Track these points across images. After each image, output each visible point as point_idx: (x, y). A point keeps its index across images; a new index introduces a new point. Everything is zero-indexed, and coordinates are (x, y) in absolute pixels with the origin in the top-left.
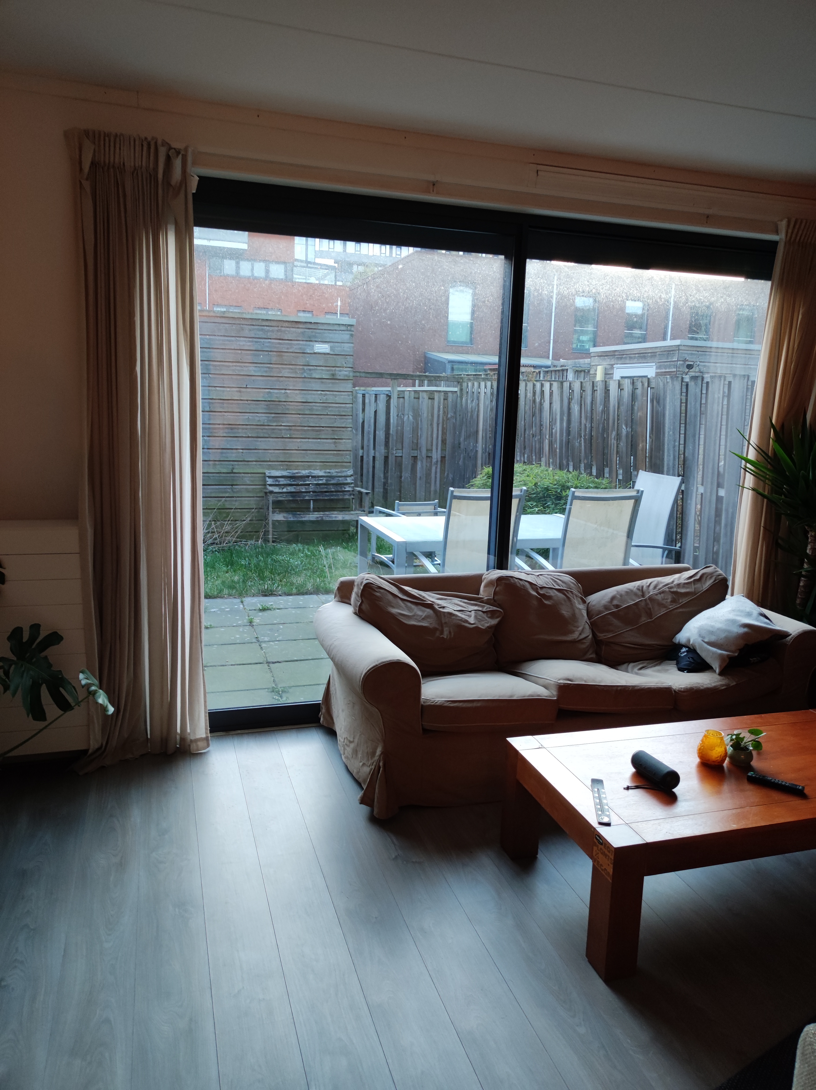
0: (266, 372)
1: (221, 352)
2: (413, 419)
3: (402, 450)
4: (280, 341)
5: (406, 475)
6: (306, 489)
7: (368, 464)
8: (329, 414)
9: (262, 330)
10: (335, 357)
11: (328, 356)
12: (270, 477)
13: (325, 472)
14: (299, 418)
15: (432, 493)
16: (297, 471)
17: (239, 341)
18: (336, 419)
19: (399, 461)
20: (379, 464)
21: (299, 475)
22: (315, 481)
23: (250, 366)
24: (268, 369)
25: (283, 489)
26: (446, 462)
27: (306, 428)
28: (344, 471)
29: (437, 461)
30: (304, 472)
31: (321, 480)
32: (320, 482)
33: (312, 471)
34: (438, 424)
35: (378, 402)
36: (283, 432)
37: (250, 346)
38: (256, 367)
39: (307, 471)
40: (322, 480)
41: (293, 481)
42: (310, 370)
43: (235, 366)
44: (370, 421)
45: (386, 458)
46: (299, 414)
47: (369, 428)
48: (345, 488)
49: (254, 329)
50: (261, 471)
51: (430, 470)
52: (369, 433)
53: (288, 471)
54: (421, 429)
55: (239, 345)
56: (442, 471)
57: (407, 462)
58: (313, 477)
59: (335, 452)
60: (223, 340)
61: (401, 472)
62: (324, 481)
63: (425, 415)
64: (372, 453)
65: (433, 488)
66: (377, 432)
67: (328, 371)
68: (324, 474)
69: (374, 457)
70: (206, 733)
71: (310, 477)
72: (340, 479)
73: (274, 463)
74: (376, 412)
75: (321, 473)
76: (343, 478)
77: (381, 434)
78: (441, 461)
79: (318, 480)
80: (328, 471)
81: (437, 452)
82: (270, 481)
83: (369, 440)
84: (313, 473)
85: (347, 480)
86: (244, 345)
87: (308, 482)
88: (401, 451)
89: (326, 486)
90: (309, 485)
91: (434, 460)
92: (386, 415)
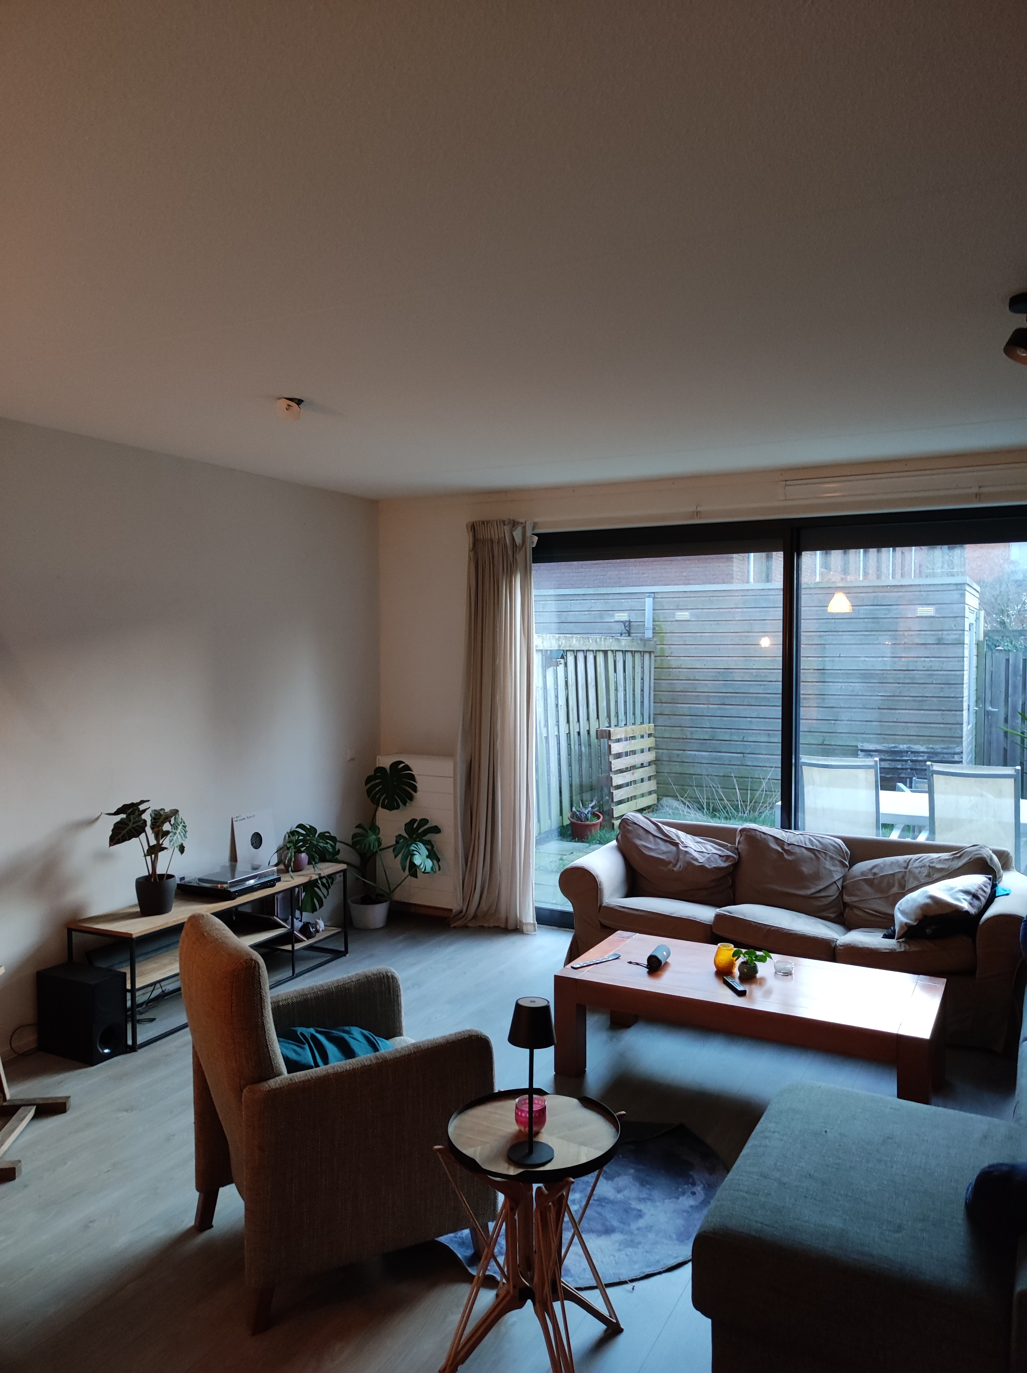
0: (860, 639)
6: (902, 765)
8: (934, 682)
10: (942, 619)
11: (933, 619)
12: (862, 751)
13: (928, 748)
14: (899, 687)
16: (893, 745)
18: (942, 688)
21: (896, 749)
22: (915, 757)
23: (844, 635)
24: (863, 637)
27: (906, 698)
28: (951, 748)
30: (903, 747)
31: (921, 756)
32: (920, 759)
33: (912, 746)
38: (850, 635)
39: (905, 746)
40: (923, 756)
41: (888, 756)
42: (911, 635)
43: (828, 635)
46: (899, 683)
50: (854, 744)
53: (883, 745)
58: (912, 752)
59: (942, 726)
62: (925, 758)
67: (933, 635)
68: (926, 750)
70: (534, 920)
71: (909, 753)
72: (946, 756)
73: (868, 736)
75: (922, 749)
76: (949, 755)
79: (918, 756)
80: (931, 746)
84: (912, 748)
85: (954, 757)
87: (905, 758)
90: (906, 761)
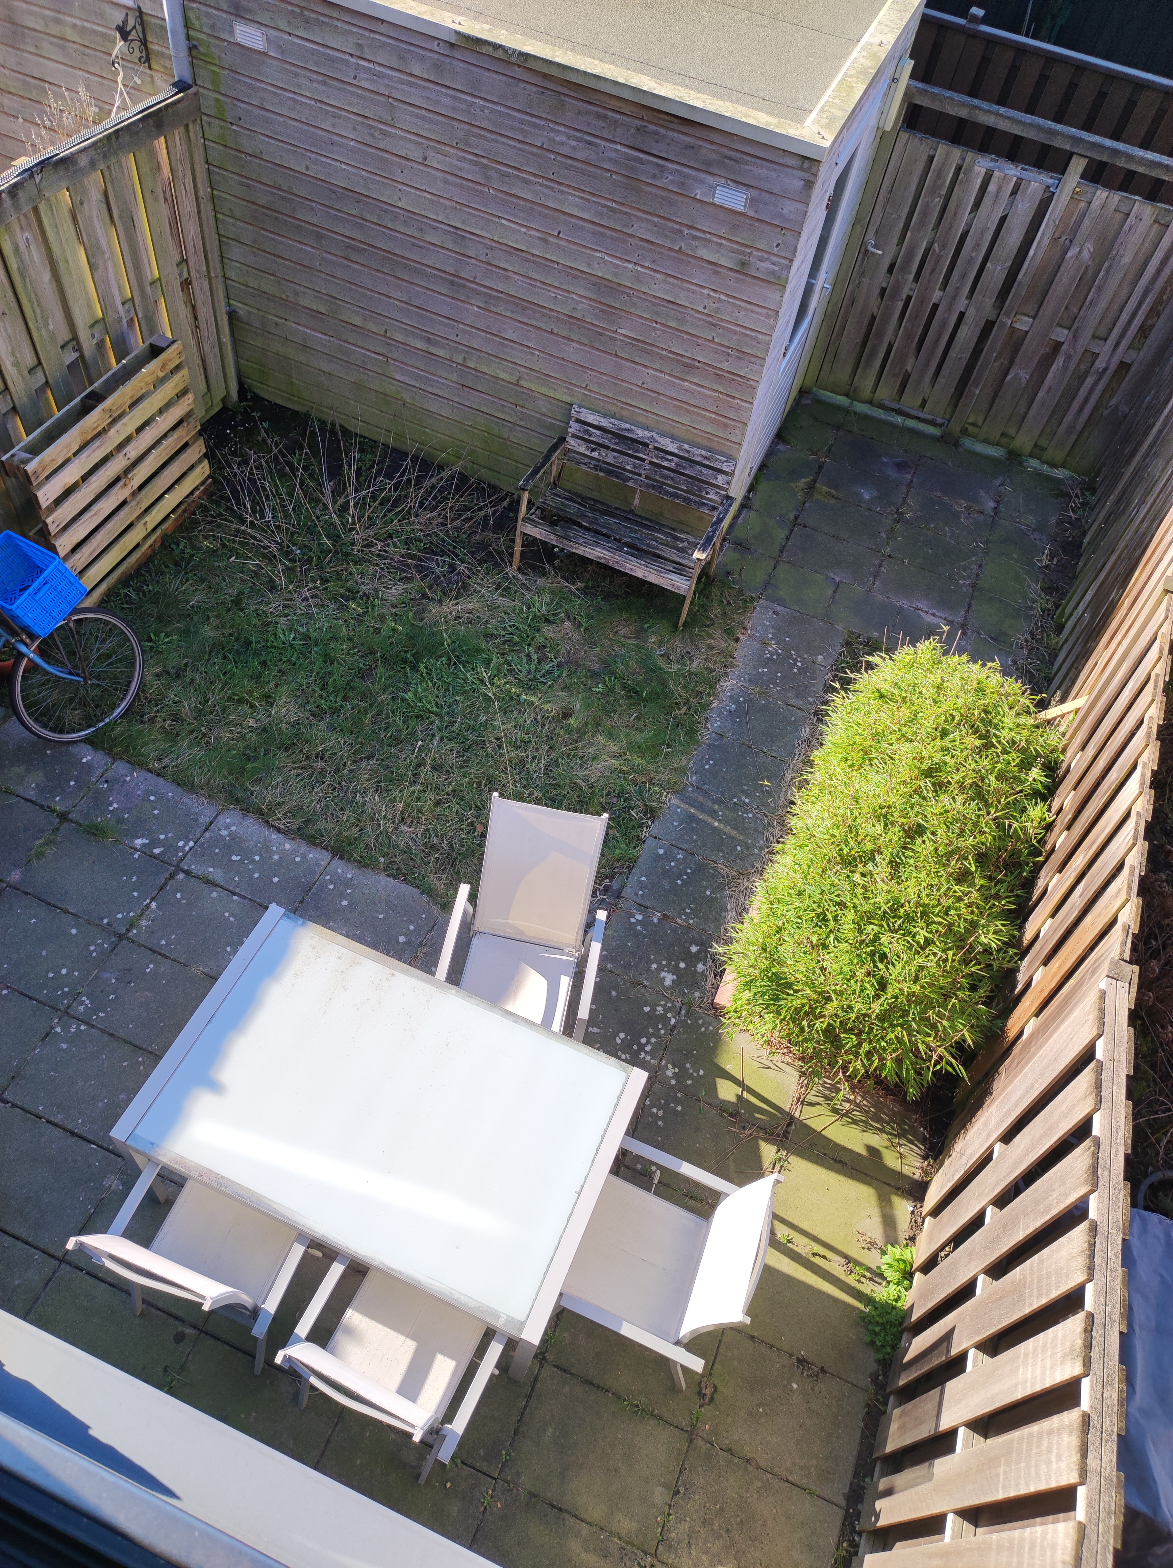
0: (601, 215)
1: (515, 147)
2: (1093, 256)
3: (1034, 318)
4: (642, 156)
5: (1021, 373)
6: (635, 467)
7: (944, 324)
8: (716, 340)
9: (605, 117)
11: (739, 219)
12: (578, 421)
13: (681, 449)
14: (655, 329)
15: (1064, 426)
16: (628, 426)
17: (553, 130)
19: (1016, 341)
20: (967, 334)
21: (630, 435)
22: (657, 457)
23: (572, 195)
24: (605, 210)
25: (593, 450)
26: (1127, 378)
28: (717, 460)
29: (1105, 370)
30: (640, 433)
31: (667, 460)
32: (665, 464)
33: (657, 437)
34: (1147, 292)
35: (1018, 196)
36: (618, 343)
37: (574, 148)
38: (582, 198)
39: (647, 434)
40: (670, 461)
41: (616, 443)
42: (695, 238)
43: (541, 185)
44: (983, 233)
45: (988, 327)
46: (655, 322)
47: (973, 251)
48: (707, 493)
49: (588, 112)
50: (568, 399)
51: (1082, 378)
52: (970, 261)
53: (613, 421)
54: (1099, 289)
55: (553, 140)
56: (1109, 391)
57: (1032, 350)
58: (654, 448)
59: (713, 416)
60: (523, 122)
61: (1011, 363)
62: (672, 465)
63: (1126, 260)
64: (961, 303)
65: (1068, 418)
66: (989, 265)
67: (733, 251)
68: (676, 451)
69: (962, 315)
71: (649, 447)
72: (705, 471)
74: (1003, 219)
75: (673, 448)
76: (711, 472)
77: (997, 272)
78: (1116, 371)
79: (662, 458)
80: (687, 447)
81: (1115, 349)
82: (574, 428)
83: (964, 276)
84: (656, 441)
85: (716, 478)
86: (563, 144)
87: (641, 455)
88: (1031, 320)
89: (672, 474)
90: (642, 460)
91: (1100, 364)
92: (1027, 232)
